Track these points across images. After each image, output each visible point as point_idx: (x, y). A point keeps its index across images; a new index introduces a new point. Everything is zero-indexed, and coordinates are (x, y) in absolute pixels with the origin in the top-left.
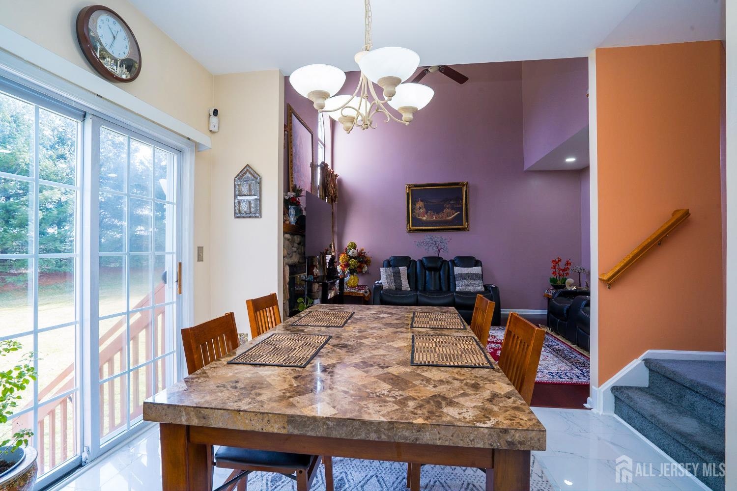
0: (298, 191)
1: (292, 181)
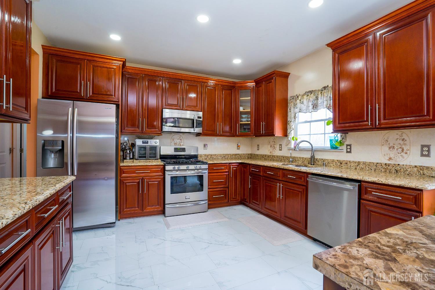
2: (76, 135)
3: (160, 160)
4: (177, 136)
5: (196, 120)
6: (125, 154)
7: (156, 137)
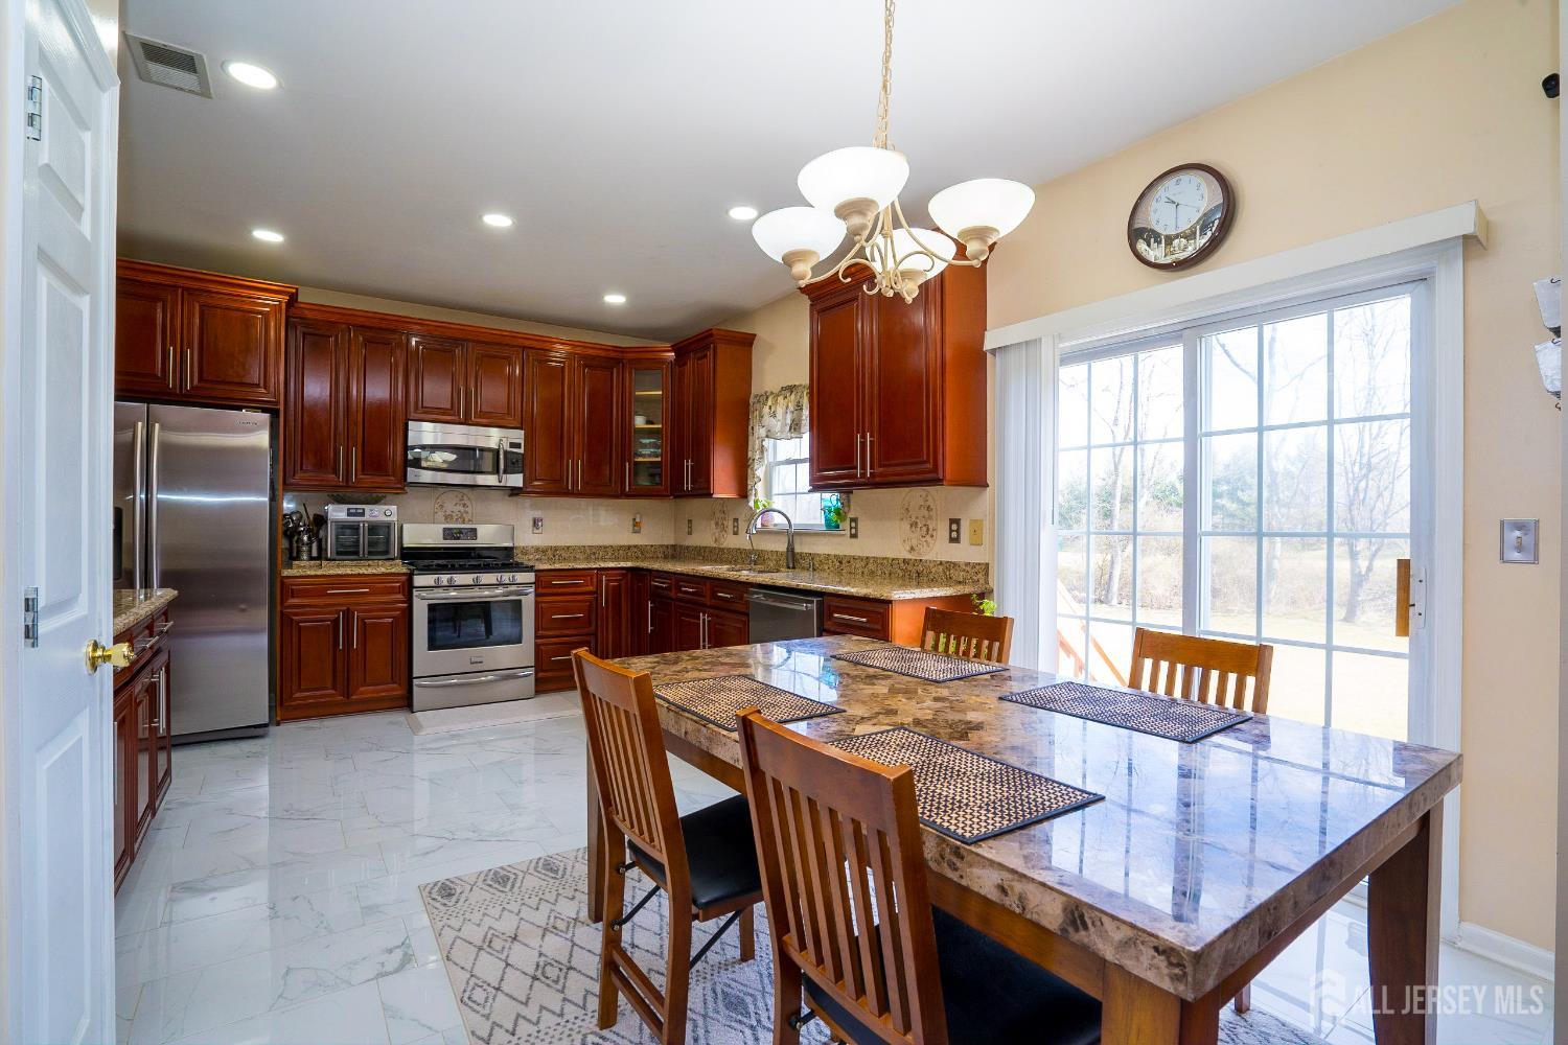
2: (159, 496)
3: (399, 561)
4: (452, 495)
5: (506, 452)
6: (295, 545)
7: (389, 497)
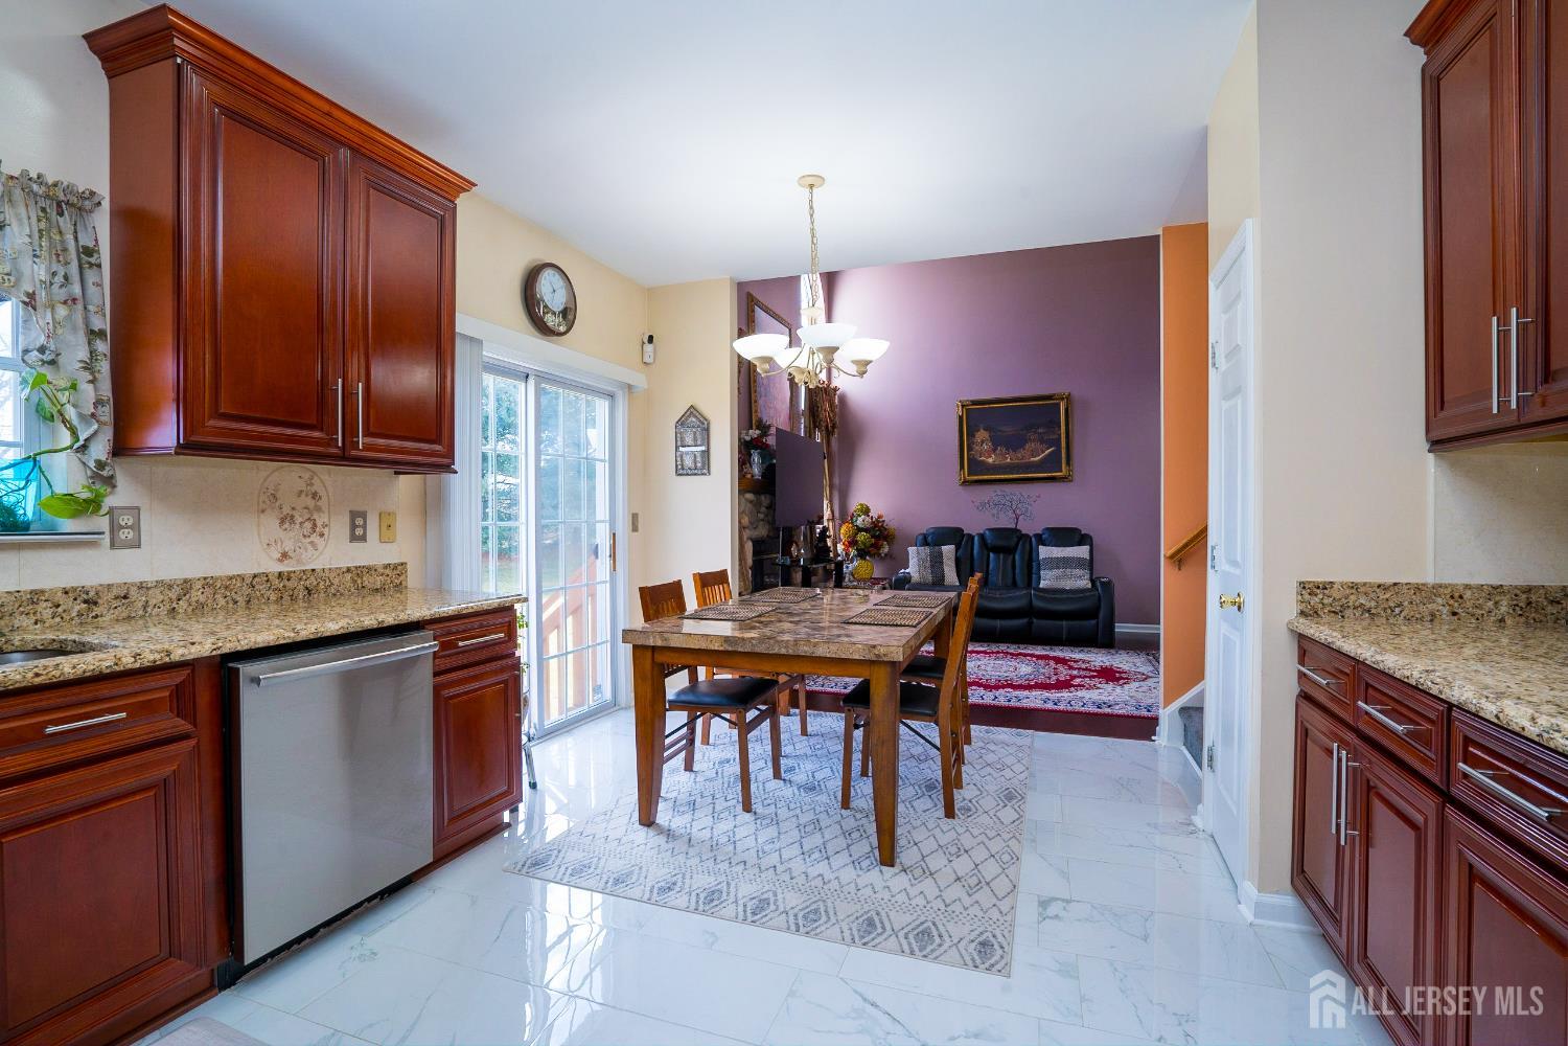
0: (764, 428)
1: (756, 411)
